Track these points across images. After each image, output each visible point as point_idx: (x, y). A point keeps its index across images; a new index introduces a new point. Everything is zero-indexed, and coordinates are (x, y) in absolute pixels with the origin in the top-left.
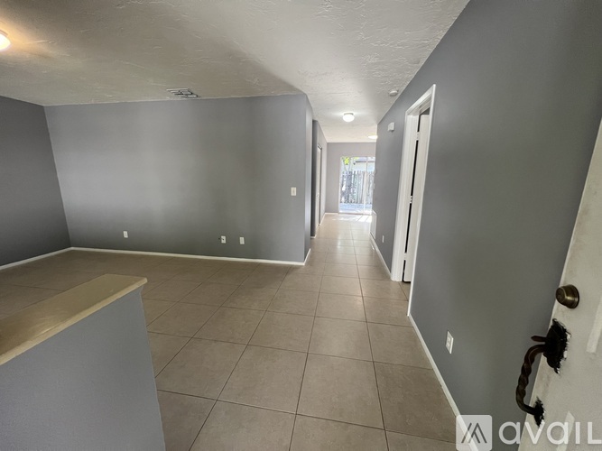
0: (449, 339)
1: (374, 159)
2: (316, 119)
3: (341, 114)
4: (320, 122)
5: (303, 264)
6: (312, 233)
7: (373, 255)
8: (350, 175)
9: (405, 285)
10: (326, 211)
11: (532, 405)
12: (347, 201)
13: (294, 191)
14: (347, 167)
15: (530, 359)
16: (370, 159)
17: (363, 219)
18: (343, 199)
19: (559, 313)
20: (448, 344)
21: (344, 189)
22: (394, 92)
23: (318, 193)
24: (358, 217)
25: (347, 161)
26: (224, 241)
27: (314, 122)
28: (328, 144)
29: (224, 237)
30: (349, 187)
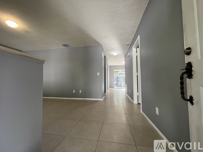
0: (156, 109)
1: (124, 70)
2: (105, 55)
3: (113, 53)
4: (107, 57)
5: (102, 99)
6: (105, 92)
7: (127, 97)
8: (117, 77)
9: (139, 105)
10: (110, 88)
11: (188, 98)
12: (117, 86)
13: (98, 74)
14: (116, 76)
15: (182, 78)
16: (123, 70)
17: (122, 90)
18: (116, 86)
19: (187, 59)
20: (157, 112)
21: (116, 83)
22: (128, 43)
23: (107, 80)
24: (121, 89)
25: (116, 74)
26: (74, 92)
27: (105, 56)
28: (110, 66)
29: (74, 91)
30: (117, 81)
